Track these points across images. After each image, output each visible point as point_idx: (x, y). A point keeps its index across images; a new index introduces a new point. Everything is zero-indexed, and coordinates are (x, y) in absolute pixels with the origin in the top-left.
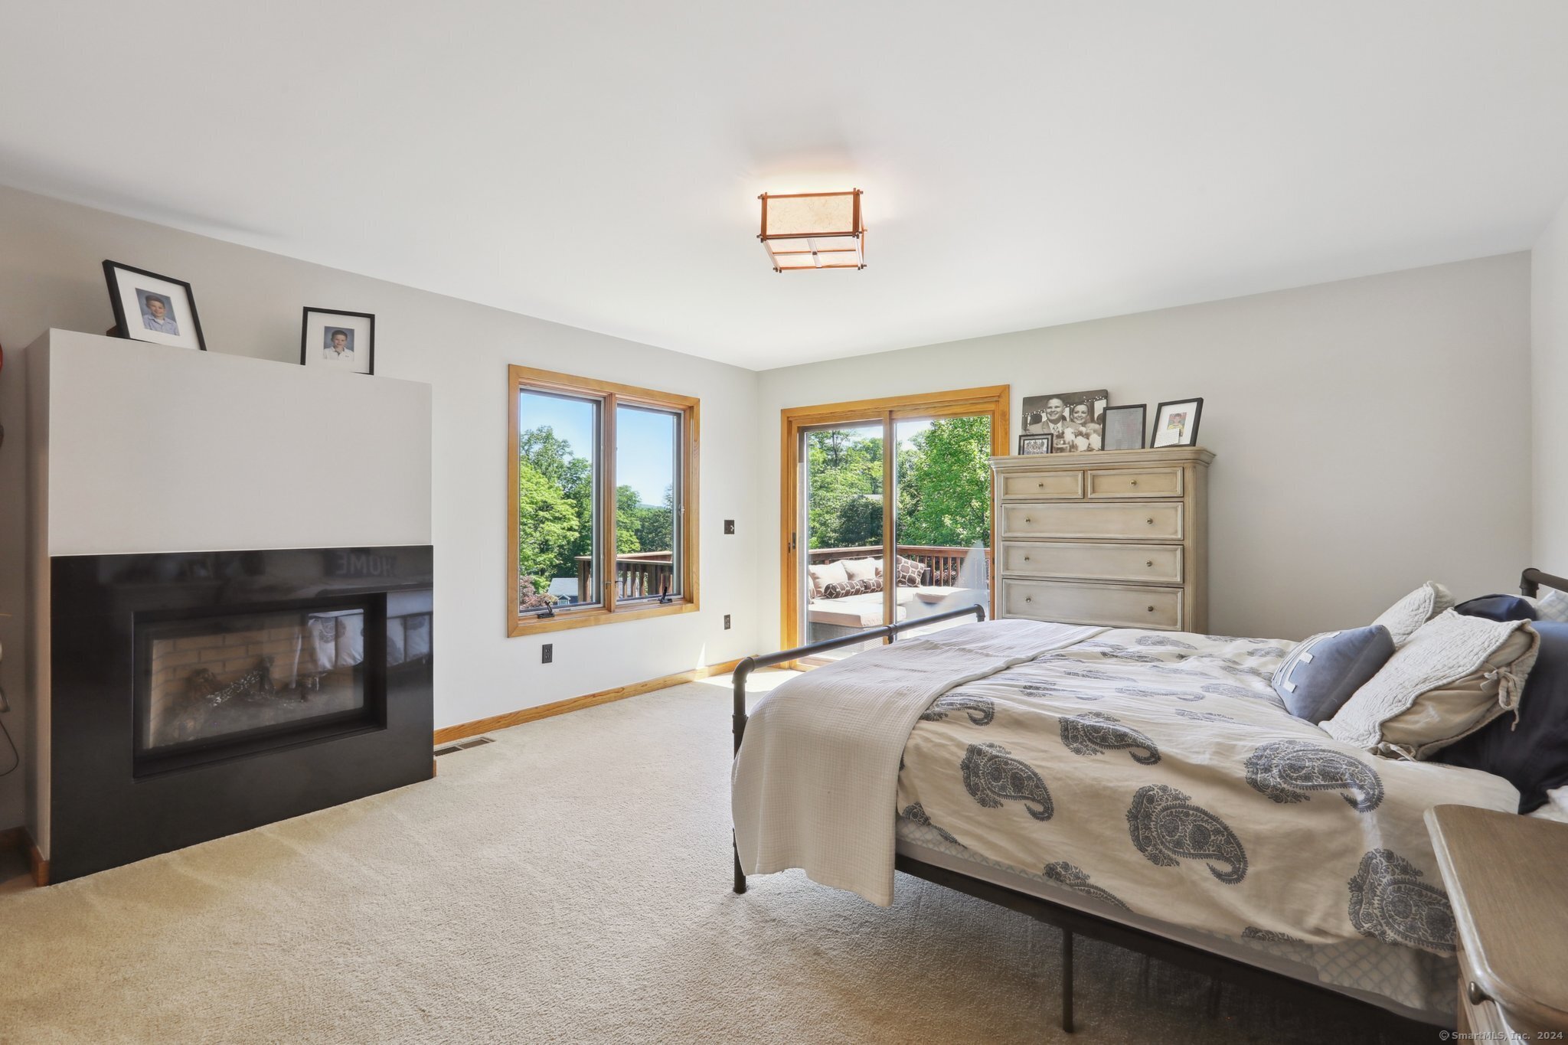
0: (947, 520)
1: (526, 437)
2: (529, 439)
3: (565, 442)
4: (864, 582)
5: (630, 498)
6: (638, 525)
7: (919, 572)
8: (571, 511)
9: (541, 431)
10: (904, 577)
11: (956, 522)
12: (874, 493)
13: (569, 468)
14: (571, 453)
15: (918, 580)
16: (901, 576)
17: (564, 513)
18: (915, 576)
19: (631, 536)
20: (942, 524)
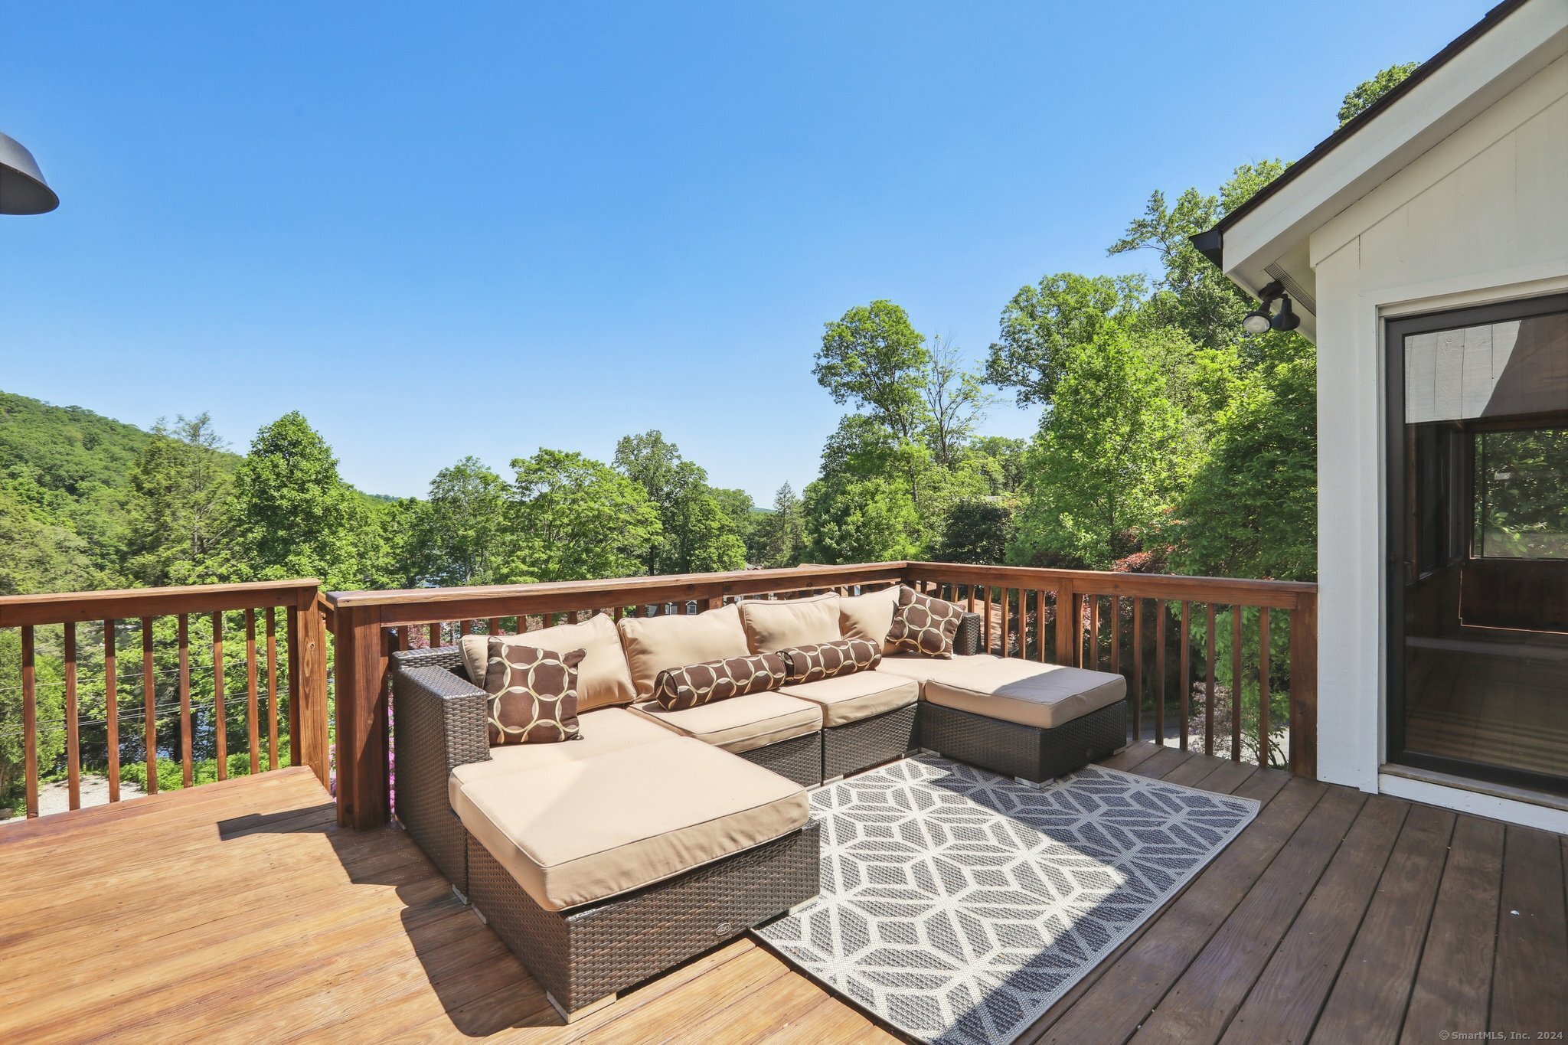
0: (1068, 521)
1: (635, 442)
2: (638, 444)
3: (673, 445)
4: (787, 656)
5: (743, 502)
6: (750, 529)
7: (949, 623)
8: (655, 513)
9: (650, 436)
10: (913, 635)
11: (1076, 524)
12: (993, 494)
13: (676, 472)
14: (679, 457)
15: (947, 640)
16: (906, 632)
17: (646, 516)
18: (940, 632)
19: (737, 540)
20: (1060, 524)
